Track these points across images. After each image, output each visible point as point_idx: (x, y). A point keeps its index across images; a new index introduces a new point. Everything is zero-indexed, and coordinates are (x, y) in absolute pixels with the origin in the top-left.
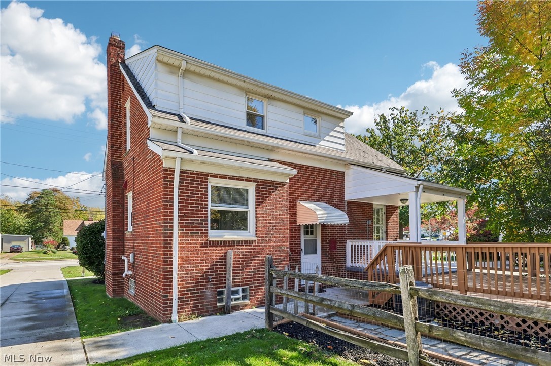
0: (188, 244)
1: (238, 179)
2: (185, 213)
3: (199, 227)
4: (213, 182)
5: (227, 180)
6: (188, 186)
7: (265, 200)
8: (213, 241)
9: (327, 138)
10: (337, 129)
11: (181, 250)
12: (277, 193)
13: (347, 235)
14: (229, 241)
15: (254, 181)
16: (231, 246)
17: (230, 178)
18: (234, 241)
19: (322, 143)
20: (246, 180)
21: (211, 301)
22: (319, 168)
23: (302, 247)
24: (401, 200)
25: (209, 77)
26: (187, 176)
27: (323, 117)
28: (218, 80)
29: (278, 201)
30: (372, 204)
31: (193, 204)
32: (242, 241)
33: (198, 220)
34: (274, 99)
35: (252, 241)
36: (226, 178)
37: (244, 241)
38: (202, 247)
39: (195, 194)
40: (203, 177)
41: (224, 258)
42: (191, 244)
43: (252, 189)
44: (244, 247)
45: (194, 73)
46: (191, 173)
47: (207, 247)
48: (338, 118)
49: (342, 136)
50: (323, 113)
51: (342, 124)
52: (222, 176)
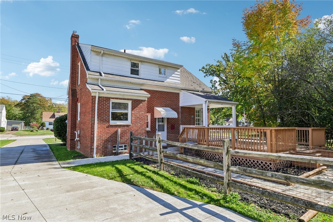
0: (101, 126)
1: (123, 99)
2: (100, 114)
3: (106, 119)
4: (112, 101)
6: (101, 103)
7: (136, 108)
8: (112, 125)
9: (171, 78)
10: (176, 73)
11: (98, 128)
12: (141, 104)
13: (180, 122)
14: (119, 125)
15: (131, 100)
16: (120, 127)
17: (120, 99)
18: (121, 125)
19: (168, 80)
20: (127, 100)
21: (111, 150)
22: (166, 92)
23: (157, 128)
25: (114, 55)
26: (101, 99)
27: (168, 68)
28: (118, 56)
29: (142, 108)
30: (195, 108)
31: (104, 110)
32: (125, 125)
33: (106, 117)
34: (144, 62)
35: (129, 125)
36: (118, 99)
37: (126, 125)
38: (107, 127)
39: (104, 106)
40: (108, 99)
41: (117, 132)
42: (102, 126)
43: (130, 103)
44: (126, 128)
45: (107, 54)
46: (103, 98)
47: (109, 127)
48: (177, 68)
49: (179, 76)
50: (168, 66)
51: (179, 71)
52: (116, 98)
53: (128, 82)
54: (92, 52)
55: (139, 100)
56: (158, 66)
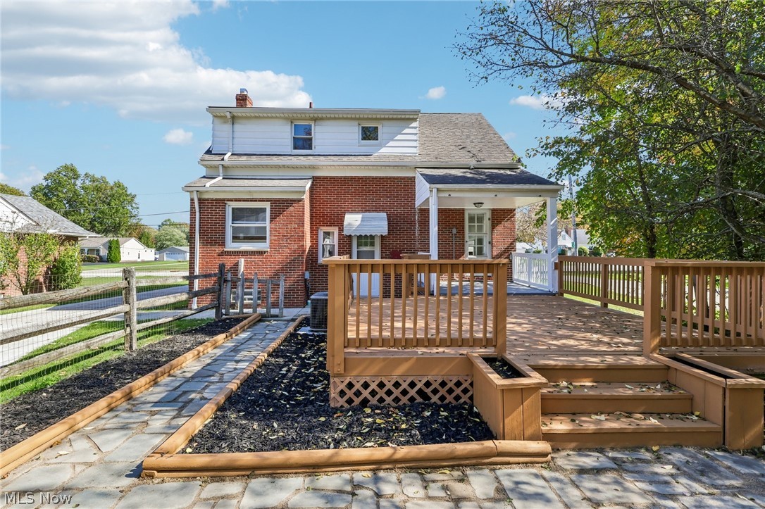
0: (208, 253)
1: (251, 201)
2: (206, 231)
3: (217, 241)
4: (230, 206)
6: (208, 211)
7: (279, 216)
8: (228, 251)
9: (391, 144)
10: (406, 131)
11: (202, 257)
12: (291, 209)
13: (417, 245)
14: (243, 252)
15: (267, 201)
16: (244, 256)
17: (243, 201)
18: (248, 251)
19: (384, 150)
20: (259, 201)
22: (376, 178)
24: (475, 204)
25: (256, 117)
26: (207, 203)
27: (385, 122)
29: (293, 216)
30: (463, 210)
31: (213, 223)
32: (254, 252)
33: (216, 235)
34: (322, 119)
35: (265, 252)
36: (240, 201)
37: (257, 251)
38: (219, 255)
39: (214, 216)
40: (222, 202)
41: (237, 265)
42: (210, 253)
43: (267, 206)
44: (257, 257)
45: (242, 117)
46: (211, 200)
47: (223, 255)
48: (409, 119)
49: (414, 137)
50: (384, 119)
51: (415, 124)
52: (236, 200)
54: (215, 119)
55: (286, 200)
56: (356, 123)
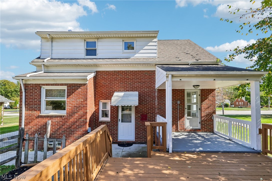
0: (30, 117)
1: (56, 85)
2: (29, 103)
3: (35, 109)
4: (45, 88)
5: (50, 86)
6: (30, 91)
7: (72, 94)
8: (42, 116)
9: (141, 51)
10: (150, 44)
12: (79, 90)
13: (157, 111)
14: (50, 116)
15: (66, 85)
16: (51, 118)
17: (51, 85)
18: (53, 116)
20: (60, 85)
21: (40, 144)
22: (133, 71)
26: (30, 86)
27: (138, 39)
29: (80, 94)
30: (184, 90)
31: (33, 98)
33: (35, 106)
34: (102, 38)
35: (63, 116)
36: (49, 85)
37: (59, 116)
38: (36, 118)
39: (34, 94)
40: (39, 87)
42: (31, 117)
43: (65, 88)
44: (59, 119)
46: (32, 85)
47: (39, 118)
48: (152, 37)
49: (155, 48)
50: (138, 37)
51: (155, 40)
52: (47, 85)
53: (76, 64)
54: (43, 39)
55: (77, 85)
56: (121, 40)
